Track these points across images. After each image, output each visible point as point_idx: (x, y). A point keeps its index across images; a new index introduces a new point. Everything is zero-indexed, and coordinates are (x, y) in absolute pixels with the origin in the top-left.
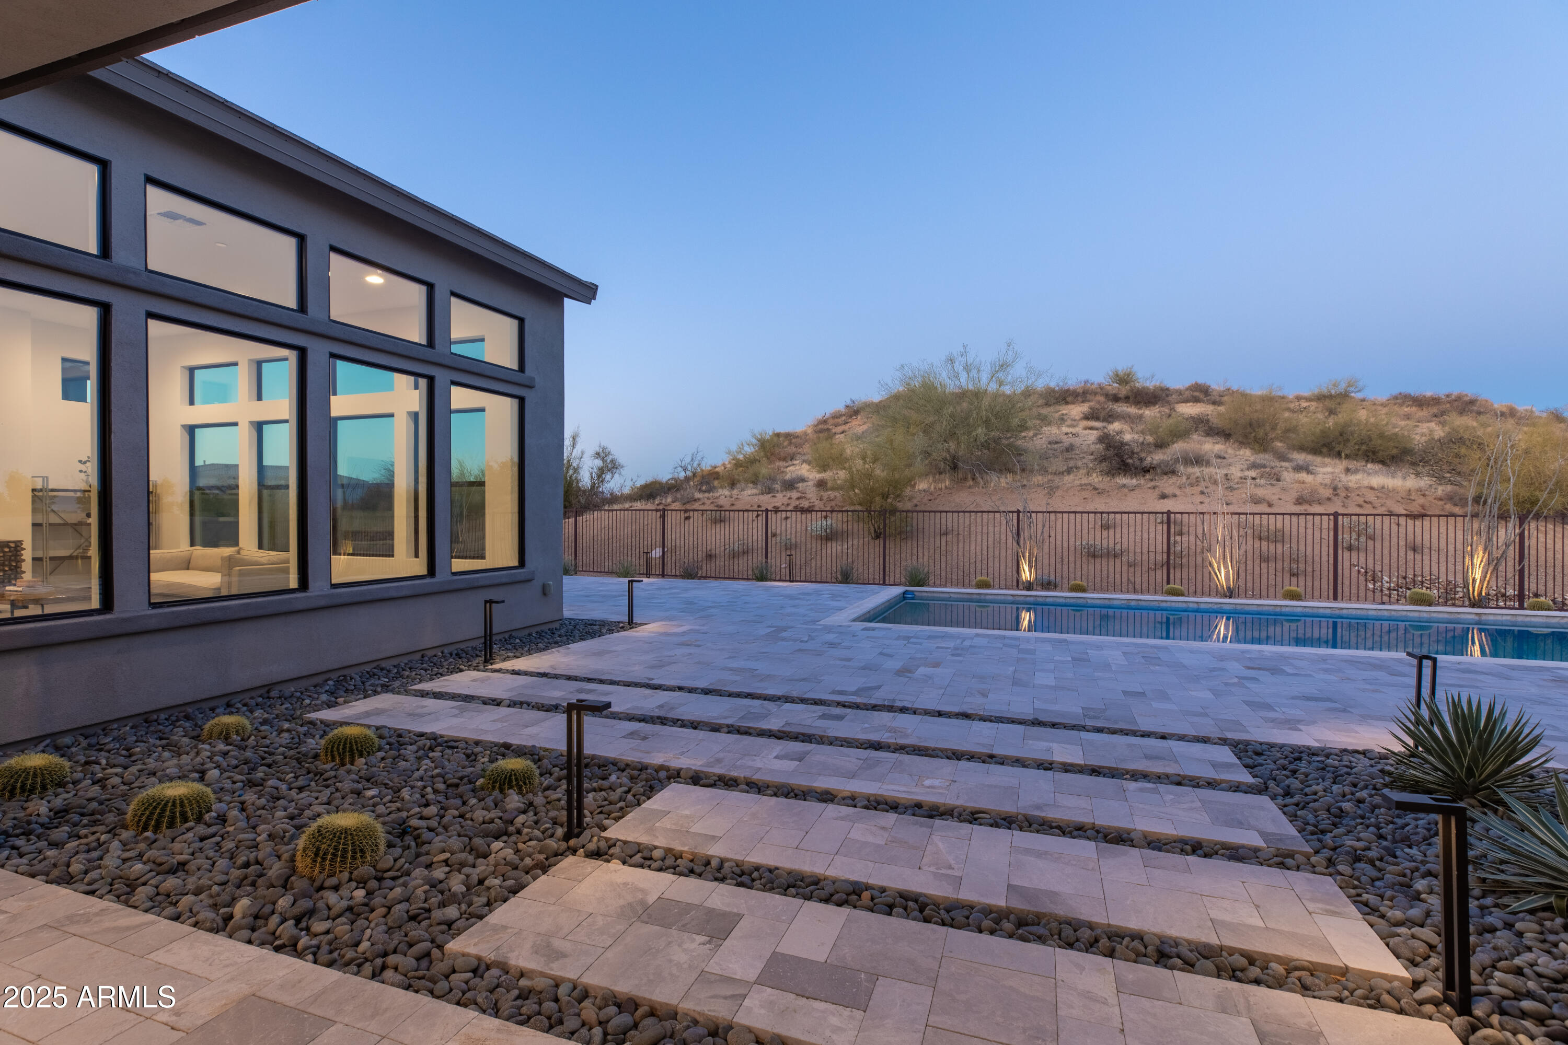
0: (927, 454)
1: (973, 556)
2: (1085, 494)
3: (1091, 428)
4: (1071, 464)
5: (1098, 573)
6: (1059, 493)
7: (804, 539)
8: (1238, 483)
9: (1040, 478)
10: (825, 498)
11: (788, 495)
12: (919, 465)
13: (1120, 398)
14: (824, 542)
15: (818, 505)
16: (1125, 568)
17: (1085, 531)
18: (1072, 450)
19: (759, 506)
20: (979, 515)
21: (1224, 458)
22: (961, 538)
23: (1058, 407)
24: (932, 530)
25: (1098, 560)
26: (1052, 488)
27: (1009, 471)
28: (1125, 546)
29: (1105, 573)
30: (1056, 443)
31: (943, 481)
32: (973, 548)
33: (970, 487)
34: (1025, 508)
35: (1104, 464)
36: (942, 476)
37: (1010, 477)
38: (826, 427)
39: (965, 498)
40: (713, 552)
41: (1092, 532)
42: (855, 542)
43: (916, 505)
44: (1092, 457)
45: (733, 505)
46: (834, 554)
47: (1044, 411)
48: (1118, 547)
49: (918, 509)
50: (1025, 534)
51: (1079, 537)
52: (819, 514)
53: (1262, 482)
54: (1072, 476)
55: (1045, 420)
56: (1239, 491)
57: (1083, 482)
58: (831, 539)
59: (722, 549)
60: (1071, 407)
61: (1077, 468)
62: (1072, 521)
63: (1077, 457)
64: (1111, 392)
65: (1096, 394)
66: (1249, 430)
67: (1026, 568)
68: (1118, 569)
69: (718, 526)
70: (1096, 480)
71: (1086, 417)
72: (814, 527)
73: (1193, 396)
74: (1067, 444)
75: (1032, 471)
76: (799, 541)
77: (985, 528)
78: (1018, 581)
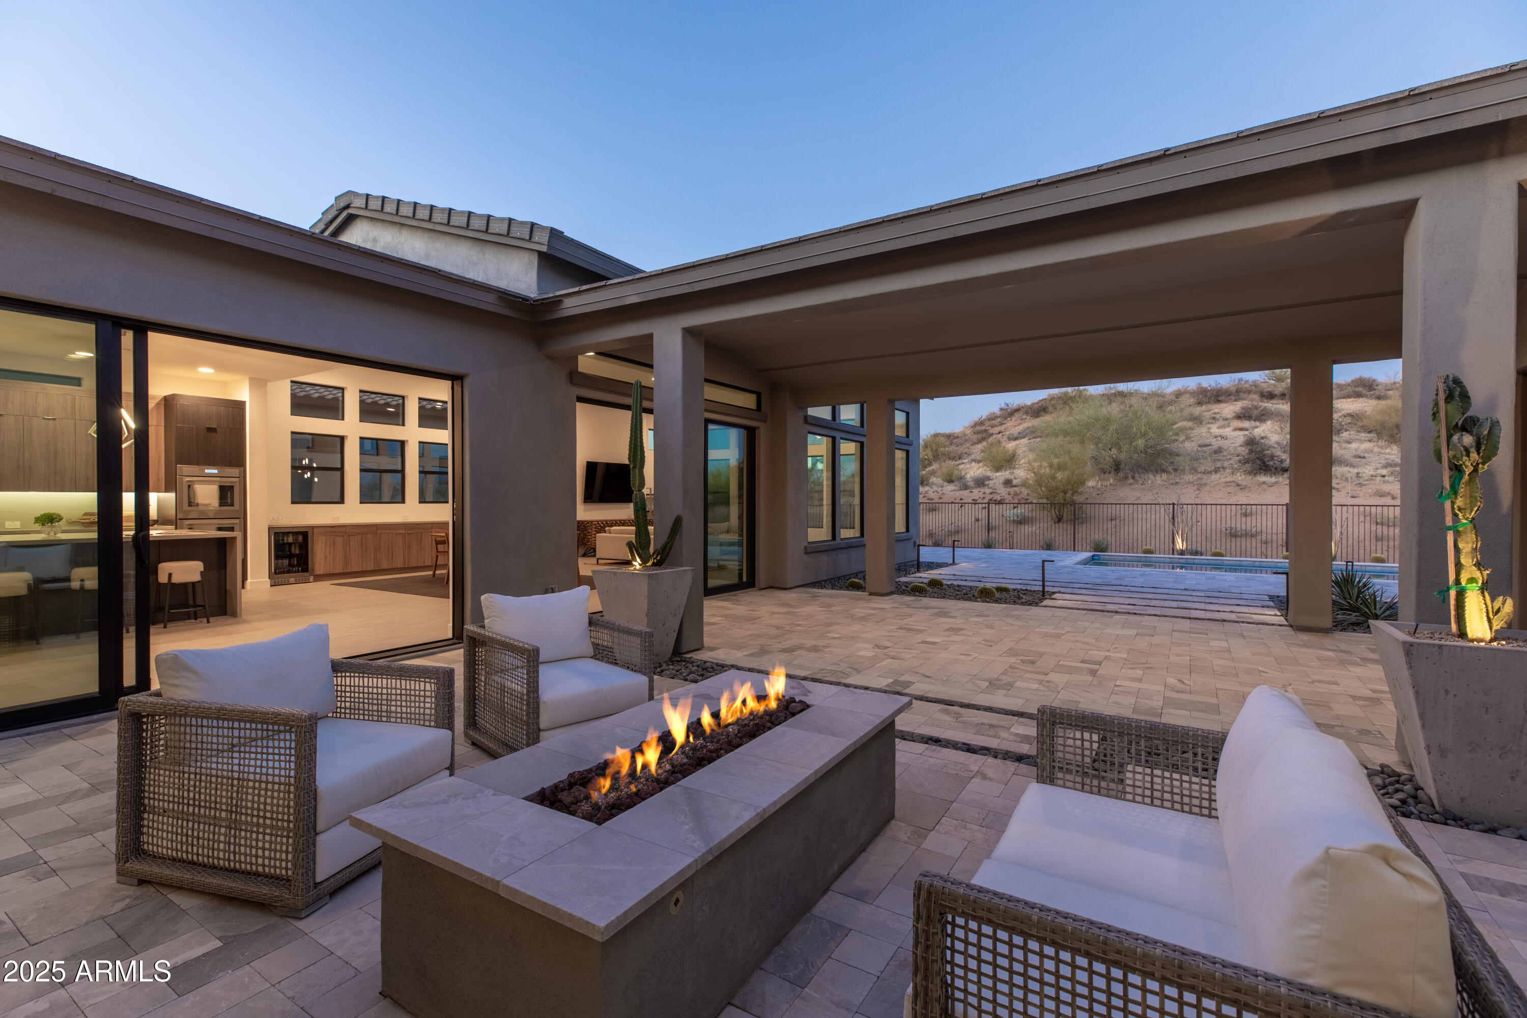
0: (1095, 459)
1: (1135, 535)
2: (1229, 489)
3: (1241, 429)
4: (1219, 464)
5: (1238, 548)
6: (1207, 488)
7: (1001, 523)
8: (1367, 480)
9: (1191, 477)
10: (1012, 493)
11: (982, 491)
12: (1089, 468)
13: (1276, 395)
14: (1015, 525)
15: (1008, 498)
16: (1259, 545)
17: (1228, 518)
18: (1221, 452)
19: (961, 499)
20: (1140, 506)
21: (1364, 457)
22: (1126, 522)
23: (1210, 406)
24: (1101, 517)
25: (1238, 539)
26: (1201, 485)
27: (1164, 471)
28: (1259, 529)
29: (1243, 548)
30: (1206, 446)
31: (1108, 480)
32: (1135, 530)
33: (1130, 484)
34: (1178, 501)
35: (1247, 465)
36: (1107, 475)
37: (1164, 476)
38: (983, 428)
39: (1128, 493)
40: (934, 531)
41: (1234, 519)
42: (1042, 525)
43: (1087, 499)
44: (1237, 458)
45: (940, 498)
46: (1026, 534)
47: (1197, 410)
48: (1254, 530)
49: (1089, 501)
50: (1179, 519)
51: (1224, 522)
52: (1008, 505)
53: (1391, 479)
54: (1218, 475)
55: (1197, 420)
56: (1368, 487)
57: (1228, 480)
58: (1021, 523)
59: (940, 529)
60: (1224, 405)
61: (1224, 468)
62: (1219, 512)
63: (1224, 458)
64: (1265, 390)
65: (1249, 392)
66: (1395, 431)
67: (1180, 541)
68: (1254, 545)
69: (931, 514)
70: (1240, 478)
71: (1239, 417)
72: (1008, 514)
73: (1355, 392)
74: (1215, 447)
75: (1183, 472)
76: (997, 524)
77: (1144, 515)
78: (1173, 550)
